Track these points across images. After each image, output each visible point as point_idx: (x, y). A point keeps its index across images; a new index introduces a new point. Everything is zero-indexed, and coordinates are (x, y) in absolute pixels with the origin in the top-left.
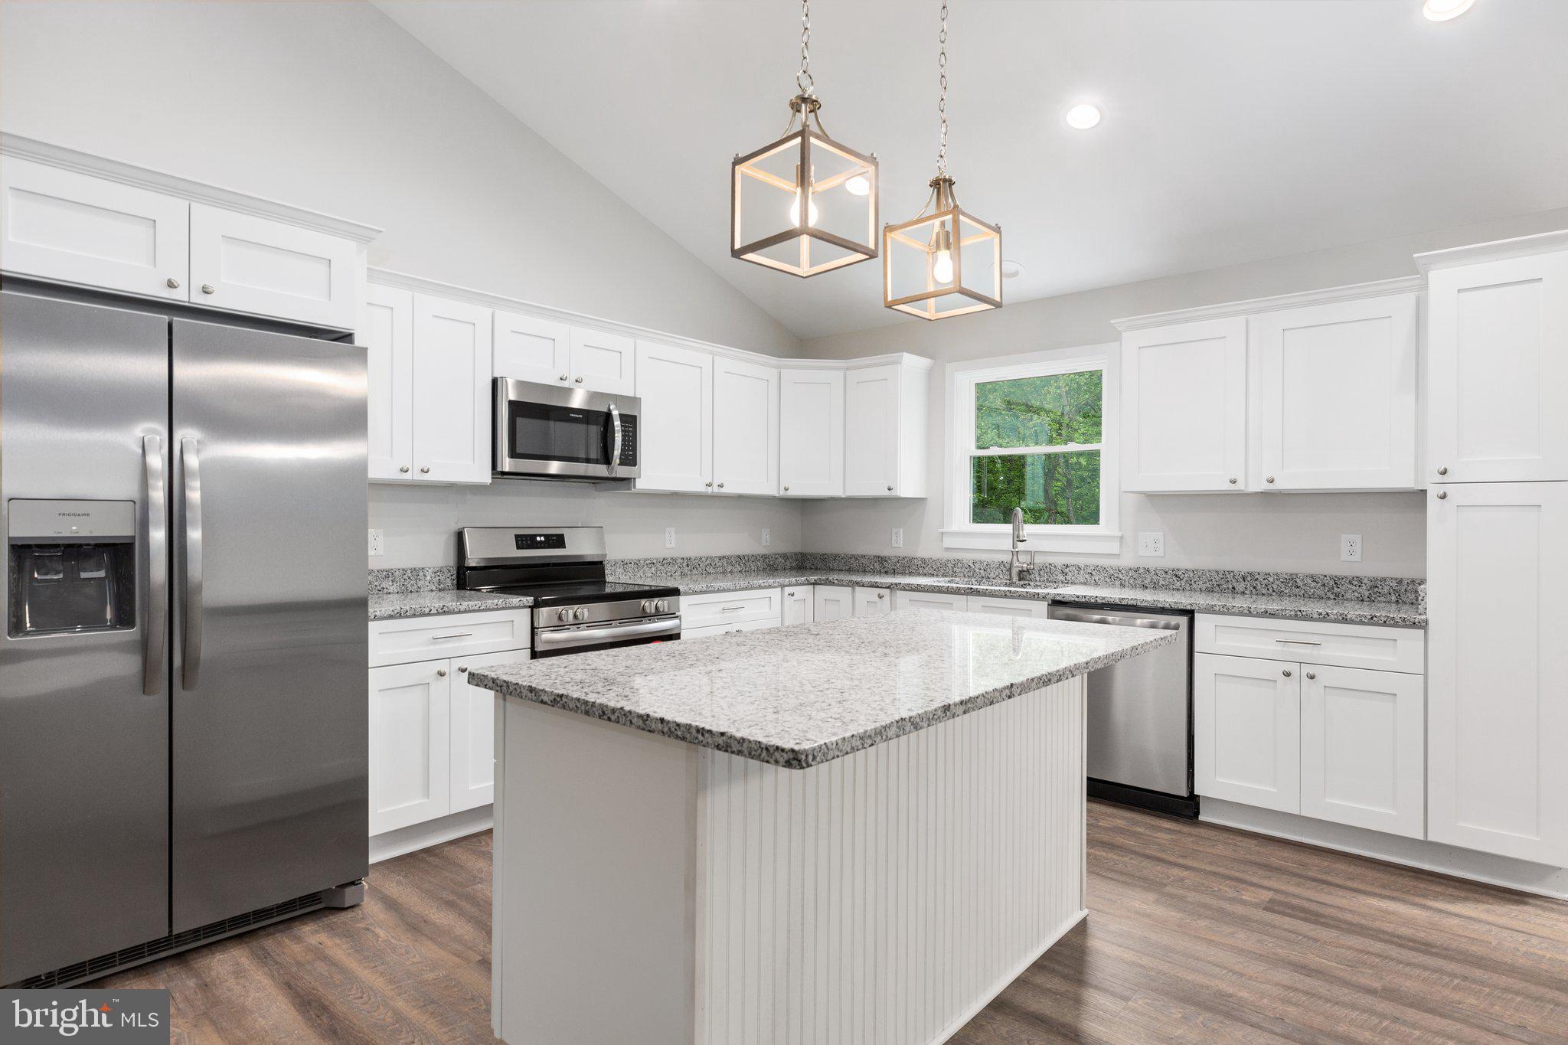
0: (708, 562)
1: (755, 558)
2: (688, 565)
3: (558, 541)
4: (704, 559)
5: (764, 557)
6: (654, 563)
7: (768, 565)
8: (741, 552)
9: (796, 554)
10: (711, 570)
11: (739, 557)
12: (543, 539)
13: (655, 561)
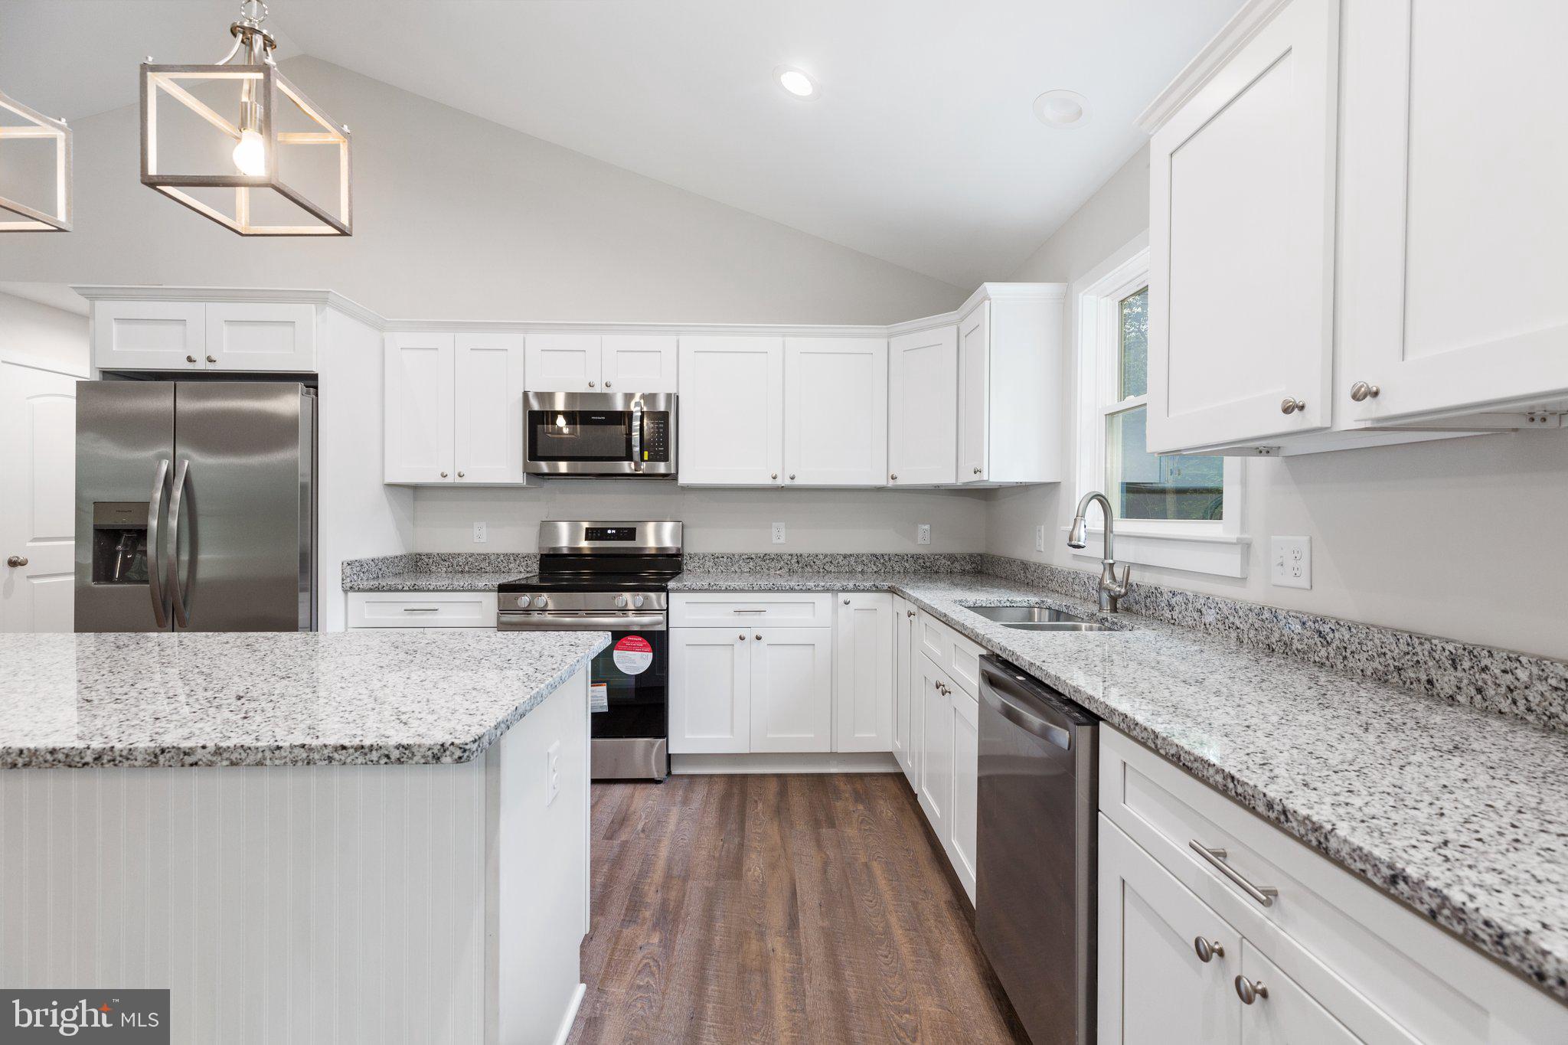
0: (827, 559)
1: (901, 558)
2: (798, 562)
3: (629, 534)
4: (822, 557)
5: (916, 558)
6: (752, 559)
7: (922, 567)
8: (878, 551)
9: (971, 555)
10: (832, 568)
11: (875, 556)
12: (614, 531)
13: (753, 556)
